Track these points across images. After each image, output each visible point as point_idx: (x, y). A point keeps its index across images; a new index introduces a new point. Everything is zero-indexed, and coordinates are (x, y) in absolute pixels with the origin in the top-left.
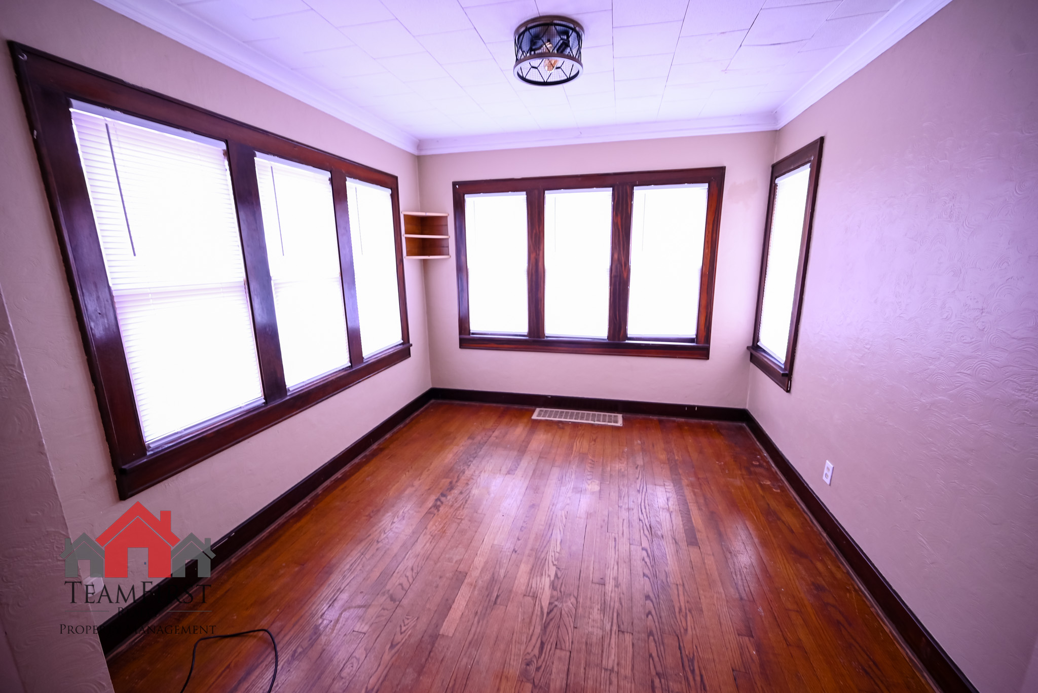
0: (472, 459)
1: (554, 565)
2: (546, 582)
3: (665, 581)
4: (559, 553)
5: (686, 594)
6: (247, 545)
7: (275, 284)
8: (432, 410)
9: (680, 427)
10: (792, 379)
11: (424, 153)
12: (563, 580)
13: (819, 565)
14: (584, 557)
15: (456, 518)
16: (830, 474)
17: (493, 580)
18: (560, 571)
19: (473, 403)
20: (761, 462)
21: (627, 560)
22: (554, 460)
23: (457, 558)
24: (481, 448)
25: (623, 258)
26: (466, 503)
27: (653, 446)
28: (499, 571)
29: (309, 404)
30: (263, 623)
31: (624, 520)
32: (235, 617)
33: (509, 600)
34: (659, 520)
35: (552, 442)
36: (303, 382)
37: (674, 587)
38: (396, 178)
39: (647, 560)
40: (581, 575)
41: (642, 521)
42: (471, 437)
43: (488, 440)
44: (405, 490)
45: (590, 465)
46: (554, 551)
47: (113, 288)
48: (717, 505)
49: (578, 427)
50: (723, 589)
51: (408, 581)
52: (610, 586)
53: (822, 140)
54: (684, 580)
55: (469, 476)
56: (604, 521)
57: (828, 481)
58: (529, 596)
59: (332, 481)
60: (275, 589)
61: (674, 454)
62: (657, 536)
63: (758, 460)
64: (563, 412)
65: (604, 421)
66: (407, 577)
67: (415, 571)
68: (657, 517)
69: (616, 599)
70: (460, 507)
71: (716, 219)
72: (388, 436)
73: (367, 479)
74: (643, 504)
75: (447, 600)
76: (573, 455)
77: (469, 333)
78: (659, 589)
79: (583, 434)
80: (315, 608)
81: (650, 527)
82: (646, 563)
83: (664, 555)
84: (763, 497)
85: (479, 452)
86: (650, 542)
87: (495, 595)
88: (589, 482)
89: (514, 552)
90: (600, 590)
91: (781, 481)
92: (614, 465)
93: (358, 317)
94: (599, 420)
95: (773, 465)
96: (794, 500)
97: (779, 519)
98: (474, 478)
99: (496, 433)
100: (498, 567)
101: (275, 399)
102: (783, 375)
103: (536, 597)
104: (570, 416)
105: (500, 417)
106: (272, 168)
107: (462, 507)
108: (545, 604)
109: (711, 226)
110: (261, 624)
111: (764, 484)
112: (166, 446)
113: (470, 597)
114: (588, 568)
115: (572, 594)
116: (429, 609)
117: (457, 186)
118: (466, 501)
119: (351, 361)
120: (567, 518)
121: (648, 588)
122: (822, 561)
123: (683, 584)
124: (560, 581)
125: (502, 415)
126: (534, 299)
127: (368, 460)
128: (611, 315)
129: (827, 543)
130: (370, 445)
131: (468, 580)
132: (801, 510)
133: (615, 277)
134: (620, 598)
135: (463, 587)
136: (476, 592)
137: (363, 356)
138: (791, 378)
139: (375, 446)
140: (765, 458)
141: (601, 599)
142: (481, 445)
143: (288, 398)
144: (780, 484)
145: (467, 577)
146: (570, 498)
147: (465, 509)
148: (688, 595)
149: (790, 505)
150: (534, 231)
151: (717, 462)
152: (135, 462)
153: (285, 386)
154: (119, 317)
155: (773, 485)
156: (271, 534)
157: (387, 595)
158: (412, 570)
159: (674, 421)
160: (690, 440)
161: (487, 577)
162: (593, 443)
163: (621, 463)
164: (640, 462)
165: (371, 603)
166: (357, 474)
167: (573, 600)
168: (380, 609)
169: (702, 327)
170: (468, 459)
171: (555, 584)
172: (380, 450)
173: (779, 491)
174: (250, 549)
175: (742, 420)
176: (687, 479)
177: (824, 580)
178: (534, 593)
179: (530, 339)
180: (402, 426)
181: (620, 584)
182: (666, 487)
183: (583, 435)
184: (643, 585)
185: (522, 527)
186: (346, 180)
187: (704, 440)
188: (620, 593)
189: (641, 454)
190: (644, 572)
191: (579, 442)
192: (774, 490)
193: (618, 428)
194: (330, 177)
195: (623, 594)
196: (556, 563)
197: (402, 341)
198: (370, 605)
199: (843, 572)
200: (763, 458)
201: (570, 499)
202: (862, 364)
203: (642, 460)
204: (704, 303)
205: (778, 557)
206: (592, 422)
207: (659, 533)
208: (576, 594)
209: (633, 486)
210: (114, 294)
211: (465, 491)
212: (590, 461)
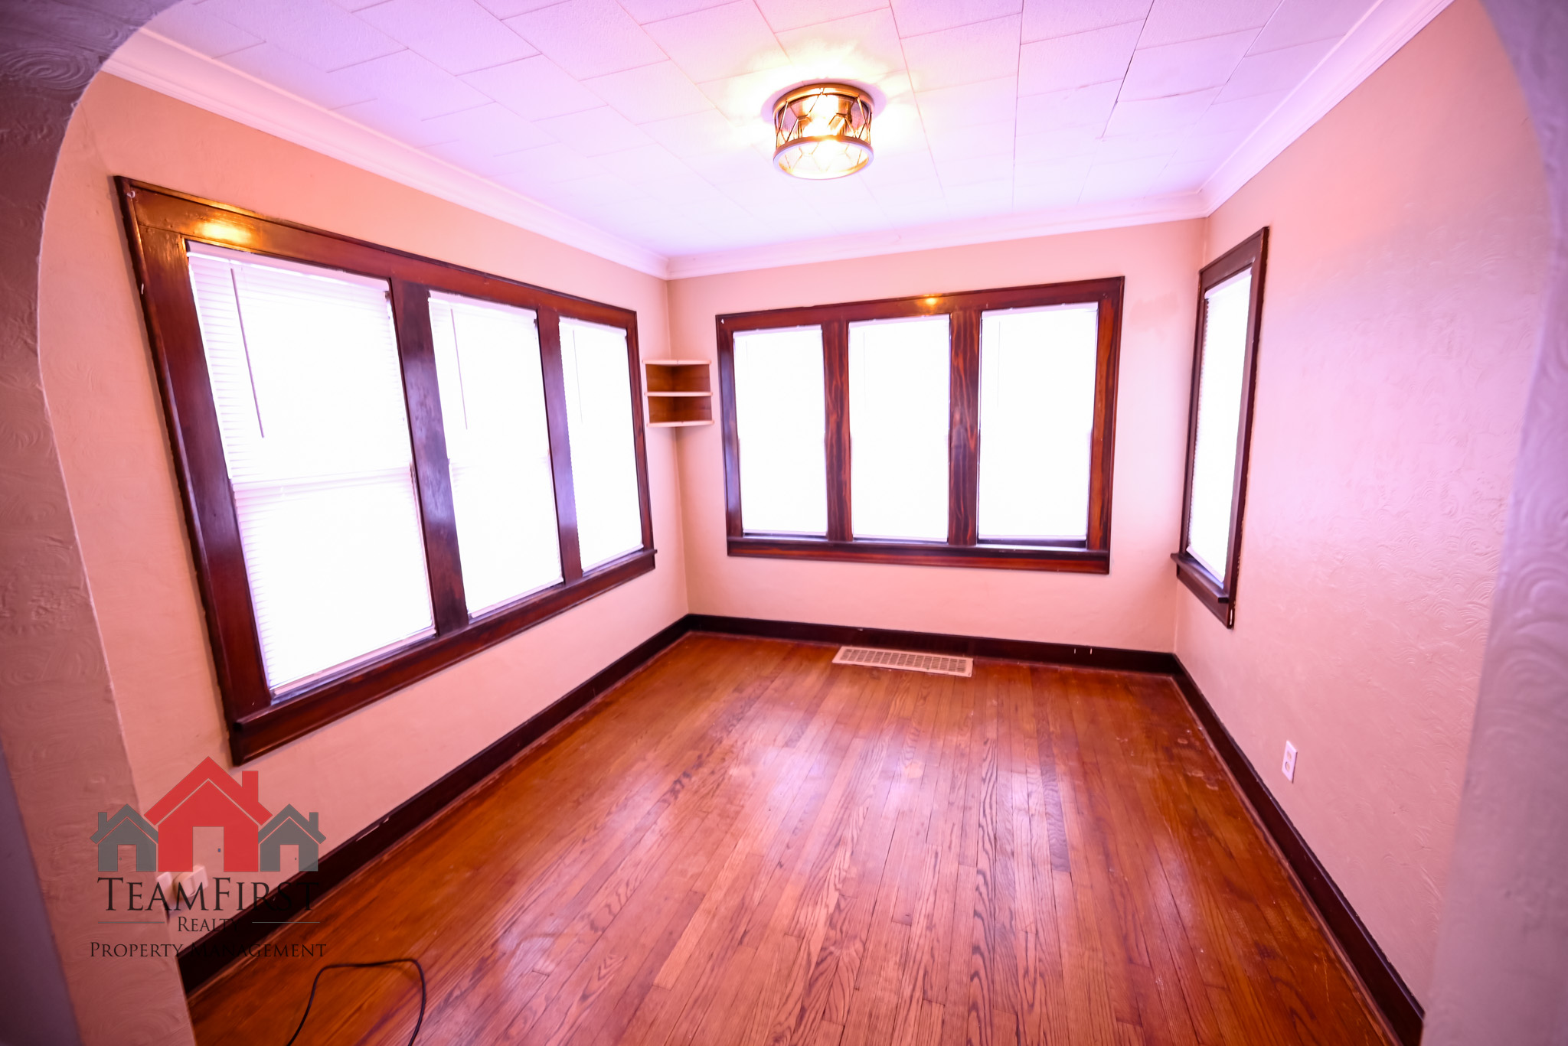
0: (735, 722)
1: (836, 889)
2: (821, 915)
3: (1008, 926)
4: (846, 872)
5: (1038, 946)
6: (406, 836)
7: (453, 470)
8: (687, 647)
9: (1063, 680)
10: (1236, 608)
11: (674, 276)
12: (846, 914)
13: (1270, 914)
14: (884, 879)
15: (701, 810)
16: (1291, 764)
17: (742, 907)
18: (845, 899)
19: (748, 638)
20: (1193, 740)
21: (951, 888)
22: (858, 727)
23: (692, 871)
24: (751, 706)
25: (968, 419)
26: (717, 788)
27: (1016, 709)
28: (753, 895)
29: (499, 637)
30: (413, 951)
31: (954, 825)
32: (377, 939)
33: (761, 939)
34: (1010, 828)
35: (859, 699)
36: (492, 606)
37: (1022, 935)
38: (633, 314)
39: (983, 889)
40: (876, 908)
41: (983, 828)
42: (739, 689)
43: (762, 693)
44: (632, 765)
45: (912, 736)
46: (840, 869)
47: (233, 481)
48: (1109, 807)
49: (901, 677)
50: (1101, 944)
51: (619, 900)
52: (919, 927)
53: (1266, 231)
54: (1039, 925)
55: (727, 748)
56: (923, 824)
57: (1289, 775)
58: (792, 935)
59: (532, 749)
60: (436, 901)
61: (1048, 723)
62: (1004, 852)
63: (1187, 737)
64: (881, 653)
65: (943, 668)
66: (619, 895)
67: (631, 887)
68: (1007, 823)
69: (926, 948)
70: (708, 793)
71: (1112, 357)
72: (618, 684)
73: (581, 747)
74: (988, 800)
75: (671, 933)
76: (887, 721)
77: (742, 534)
78: (996, 937)
79: (909, 688)
80: (486, 933)
81: (995, 838)
82: (981, 894)
83: (1012, 884)
84: (1188, 797)
85: (747, 712)
86: (991, 861)
87: (742, 930)
88: (908, 763)
89: (778, 867)
90: (903, 933)
91: (1222, 773)
92: (949, 738)
93: (575, 513)
94: (935, 667)
95: (1212, 746)
96: (1241, 805)
97: (1211, 834)
98: (735, 750)
99: (777, 683)
100: (751, 887)
101: (450, 630)
102: (1221, 600)
103: (803, 939)
104: (892, 660)
105: (784, 659)
106: (452, 310)
107: (711, 794)
108: (815, 949)
109: (1104, 368)
110: (410, 951)
111: (1193, 777)
112: (298, 693)
113: (704, 931)
114: (887, 896)
115: (859, 936)
116: (644, 946)
117: (723, 321)
118: (718, 785)
119: (563, 575)
120: (867, 818)
121: (979, 934)
122: (1277, 908)
123: (1037, 931)
124: (843, 915)
125: (789, 655)
126: (835, 483)
127: (587, 718)
128: (952, 505)
129: (1290, 878)
130: (591, 697)
131: (704, 906)
132: (1251, 821)
133: (957, 447)
134: (932, 948)
135: (697, 915)
136: (715, 924)
137: (582, 568)
138: (1234, 605)
139: (598, 699)
140: (1200, 734)
141: (902, 947)
142: (750, 702)
143: (469, 628)
144: (1220, 777)
145: (705, 900)
146: (874, 787)
147: (714, 798)
148: (1042, 950)
149: (1233, 812)
150: (834, 383)
151: (1118, 739)
152: (253, 714)
153: (466, 611)
154: (240, 519)
155: (1209, 779)
156: (441, 822)
157: (586, 921)
158: (627, 885)
159: (1055, 671)
160: (1077, 701)
161: (734, 901)
162: (922, 701)
163: (961, 735)
164: (992, 734)
165: (564, 931)
166: (569, 740)
167: (858, 945)
168: (575, 939)
169: (1096, 523)
170: (729, 721)
171: (834, 921)
172: (606, 705)
173: (1216, 788)
174: (410, 842)
175: (1168, 672)
176: (1065, 764)
177: (1276, 939)
178: (801, 931)
179: (831, 542)
180: (640, 669)
181: (935, 925)
182: (1028, 775)
183: (907, 690)
184: (971, 929)
185: (796, 828)
186: (558, 321)
187: (1100, 703)
188: (933, 940)
189: (995, 721)
190: (976, 908)
191: (901, 700)
192: (1208, 786)
193: (964, 679)
194: (536, 318)
195: (938, 941)
196: (839, 886)
197: (642, 546)
198: (560, 934)
199: (1312, 929)
200: (1196, 733)
201: (874, 789)
202: (1333, 586)
203: (996, 730)
204: (1097, 485)
205: (1202, 897)
206: (925, 670)
207: (1008, 849)
208: (864, 937)
209: (976, 771)
210: (235, 488)
211: (719, 770)
212: (913, 731)
